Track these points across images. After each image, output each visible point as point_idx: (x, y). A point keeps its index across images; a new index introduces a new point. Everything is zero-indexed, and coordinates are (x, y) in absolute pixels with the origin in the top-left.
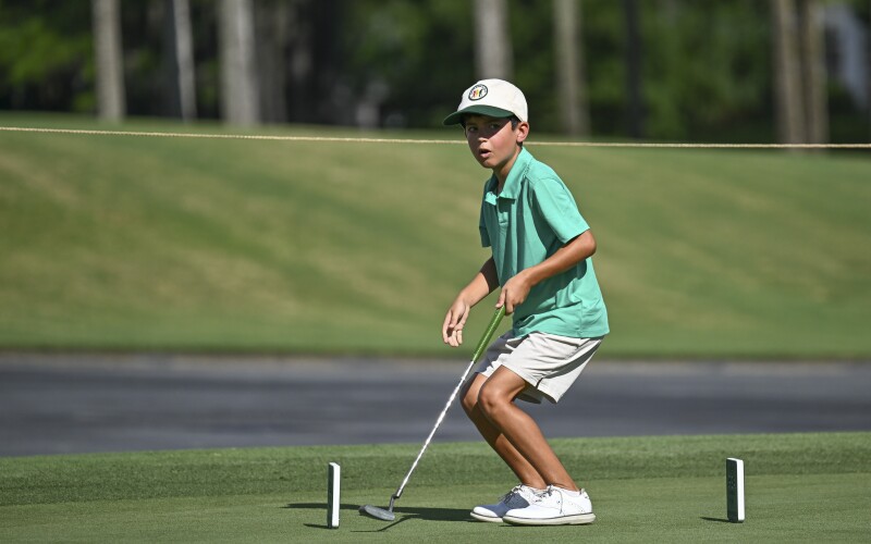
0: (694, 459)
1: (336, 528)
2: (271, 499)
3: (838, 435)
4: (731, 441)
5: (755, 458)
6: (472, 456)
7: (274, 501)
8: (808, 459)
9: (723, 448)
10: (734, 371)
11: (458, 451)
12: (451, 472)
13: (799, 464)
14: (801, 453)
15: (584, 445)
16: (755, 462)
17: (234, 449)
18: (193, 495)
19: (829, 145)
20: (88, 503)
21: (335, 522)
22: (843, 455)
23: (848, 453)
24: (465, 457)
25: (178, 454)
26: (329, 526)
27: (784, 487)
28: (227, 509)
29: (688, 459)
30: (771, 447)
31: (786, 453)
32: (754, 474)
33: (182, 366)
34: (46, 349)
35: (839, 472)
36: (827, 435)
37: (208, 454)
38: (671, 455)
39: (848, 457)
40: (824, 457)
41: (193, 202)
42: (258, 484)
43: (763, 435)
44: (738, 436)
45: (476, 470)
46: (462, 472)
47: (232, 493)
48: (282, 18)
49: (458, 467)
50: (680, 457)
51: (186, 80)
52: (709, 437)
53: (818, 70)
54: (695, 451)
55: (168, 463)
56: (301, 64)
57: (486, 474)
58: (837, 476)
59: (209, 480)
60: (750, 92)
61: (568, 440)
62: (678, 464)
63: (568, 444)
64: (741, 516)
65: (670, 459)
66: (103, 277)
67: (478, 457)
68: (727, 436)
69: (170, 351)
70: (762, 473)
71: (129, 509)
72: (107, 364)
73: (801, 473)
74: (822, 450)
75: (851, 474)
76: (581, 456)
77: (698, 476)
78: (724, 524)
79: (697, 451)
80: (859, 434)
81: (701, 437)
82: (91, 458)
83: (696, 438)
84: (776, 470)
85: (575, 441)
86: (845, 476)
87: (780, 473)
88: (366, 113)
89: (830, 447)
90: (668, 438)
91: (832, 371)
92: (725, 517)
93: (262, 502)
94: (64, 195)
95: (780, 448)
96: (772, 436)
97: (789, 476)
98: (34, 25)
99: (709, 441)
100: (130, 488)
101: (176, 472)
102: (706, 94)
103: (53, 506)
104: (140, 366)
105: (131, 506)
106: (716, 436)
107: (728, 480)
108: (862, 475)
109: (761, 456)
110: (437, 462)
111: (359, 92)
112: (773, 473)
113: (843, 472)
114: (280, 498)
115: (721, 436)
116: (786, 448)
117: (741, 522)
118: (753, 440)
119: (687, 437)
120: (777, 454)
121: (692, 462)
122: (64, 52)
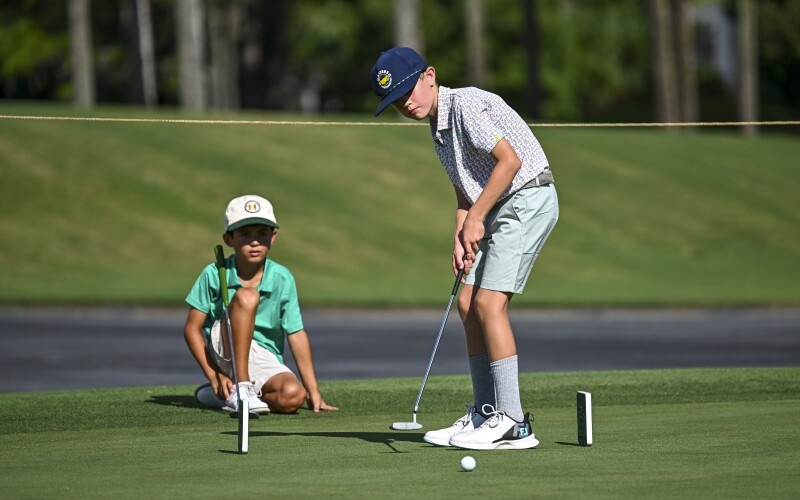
0: (554, 392)
1: (245, 453)
2: (193, 429)
3: (679, 371)
4: (588, 376)
5: (607, 391)
6: (366, 391)
7: (195, 431)
8: (651, 391)
9: (580, 383)
10: (611, 317)
11: (355, 387)
12: (347, 405)
13: (643, 396)
14: (646, 387)
15: (462, 381)
16: (606, 395)
17: (164, 387)
18: (127, 426)
19: (702, 124)
20: (37, 434)
21: (245, 448)
22: (682, 388)
23: (686, 386)
24: (360, 392)
25: (117, 391)
26: (240, 452)
27: (630, 415)
28: (155, 438)
29: (549, 392)
30: (621, 382)
31: (634, 387)
32: (605, 405)
33: (141, 317)
34: (25, 303)
35: (677, 403)
36: (669, 371)
37: (142, 391)
38: (536, 389)
39: (686, 390)
40: (666, 390)
41: (152, 176)
42: (183, 417)
43: (615, 372)
44: (593, 373)
45: (368, 403)
46: (356, 405)
47: (160, 424)
48: (235, 17)
49: (354, 401)
50: (543, 391)
51: (148, 71)
52: (568, 373)
53: (690, 59)
54: (556, 386)
55: (107, 399)
56: (252, 55)
57: (377, 407)
58: (676, 406)
59: (141, 413)
60: (636, 78)
61: (449, 377)
62: (541, 397)
63: (448, 381)
64: (590, 440)
65: (534, 392)
66: (74, 241)
67: (371, 392)
68: (584, 373)
69: (130, 304)
70: (612, 404)
71: (71, 439)
72: (78, 315)
73: (645, 403)
74: (664, 384)
75: (688, 405)
76: (459, 391)
77: (557, 406)
78: (576, 448)
79: (558, 385)
80: (697, 370)
81: (562, 374)
82: (43, 396)
83: (557, 374)
84: (624, 401)
85: (455, 378)
86: (682, 406)
87: (628, 403)
88: (308, 99)
89: (671, 381)
90: (534, 374)
91: (694, 316)
92: (576, 441)
93: (184, 431)
94: (42, 171)
95: (629, 383)
96: (622, 372)
97: (635, 406)
98: (23, 25)
99: (568, 377)
100: (72, 421)
101: (113, 407)
102: (598, 79)
103: (7, 437)
104: (105, 316)
105: (74, 436)
106: (575, 373)
107: (579, 410)
108: (697, 405)
109: (612, 390)
110: (336, 396)
111: (303, 80)
112: (621, 403)
113: (681, 403)
114: (200, 428)
115: (580, 373)
116: (633, 382)
117: (590, 445)
118: (606, 376)
119: (550, 374)
120: (625, 388)
121: (553, 395)
122: (48, 48)
